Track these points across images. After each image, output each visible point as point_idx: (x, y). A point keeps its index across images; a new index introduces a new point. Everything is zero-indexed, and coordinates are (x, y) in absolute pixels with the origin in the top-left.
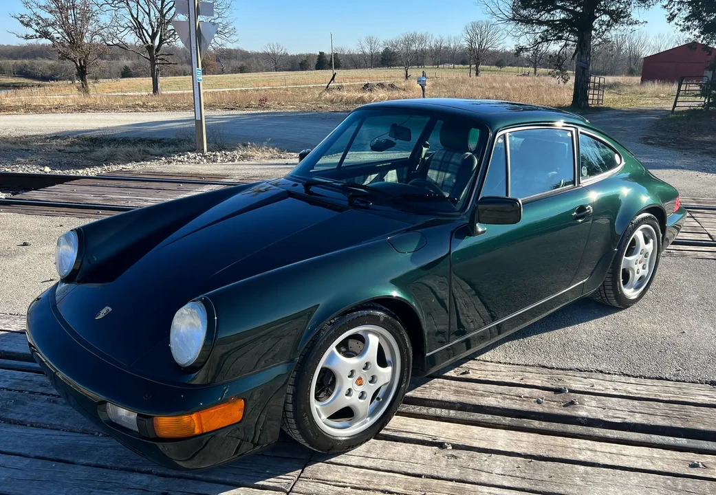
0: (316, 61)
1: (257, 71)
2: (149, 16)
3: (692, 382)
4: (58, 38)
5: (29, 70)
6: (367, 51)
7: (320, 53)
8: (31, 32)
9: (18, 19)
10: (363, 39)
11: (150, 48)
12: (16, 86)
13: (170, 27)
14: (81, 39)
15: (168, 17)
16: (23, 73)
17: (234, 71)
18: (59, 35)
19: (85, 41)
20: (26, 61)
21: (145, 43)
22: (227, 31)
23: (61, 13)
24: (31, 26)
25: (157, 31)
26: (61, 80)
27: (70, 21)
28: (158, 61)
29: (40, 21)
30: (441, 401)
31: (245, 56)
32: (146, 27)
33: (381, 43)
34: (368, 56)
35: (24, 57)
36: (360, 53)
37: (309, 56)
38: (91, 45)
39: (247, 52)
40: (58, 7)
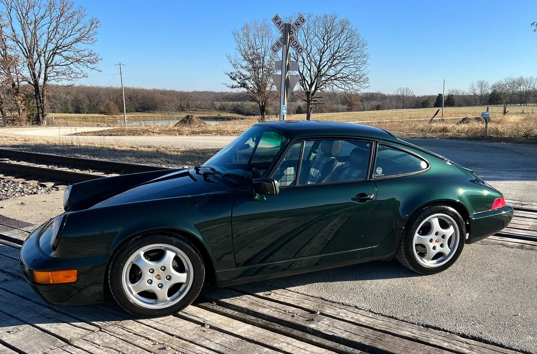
0: (435, 101)
1: (389, 108)
2: (310, 72)
3: (412, 323)
4: (251, 87)
5: (240, 108)
6: (478, 92)
7: (439, 95)
8: (235, 83)
9: (229, 75)
10: (476, 84)
11: (308, 93)
12: (229, 119)
13: (323, 78)
14: (265, 88)
15: (323, 72)
16: (237, 110)
17: (372, 109)
18: (252, 86)
19: (268, 89)
20: (239, 103)
21: (305, 90)
22: (362, 80)
23: (255, 71)
24: (236, 80)
25: (314, 82)
26: (256, 115)
27: (260, 76)
28: (312, 102)
29: (242, 77)
30: (237, 306)
31: (383, 97)
32: (307, 79)
33: (490, 86)
34: (478, 96)
35: (239, 100)
36: (473, 94)
37: (430, 97)
38: (270, 92)
39: (384, 95)
40: (253, 68)
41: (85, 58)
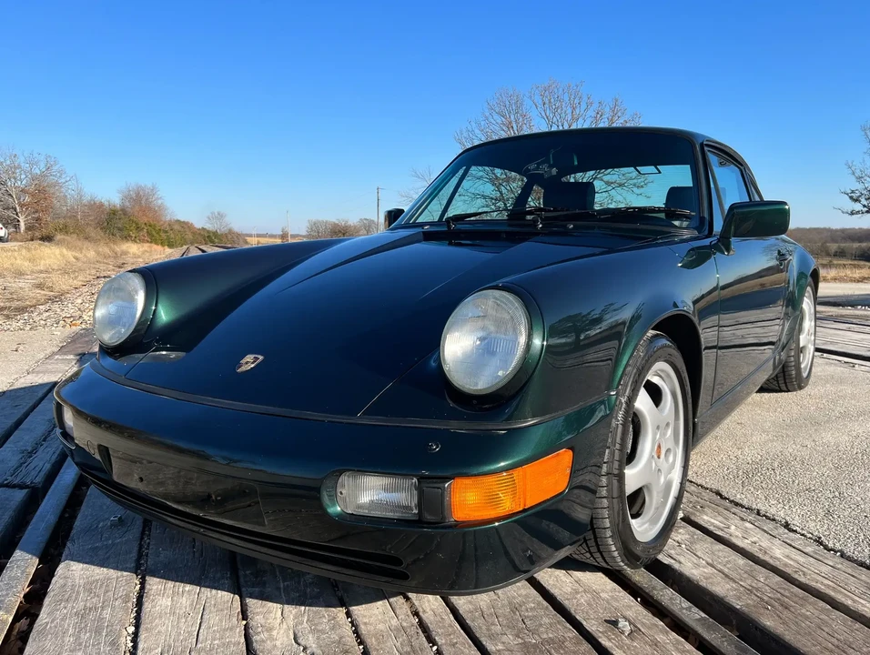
9: (848, 194)
24: (860, 202)
41: (631, 182)
